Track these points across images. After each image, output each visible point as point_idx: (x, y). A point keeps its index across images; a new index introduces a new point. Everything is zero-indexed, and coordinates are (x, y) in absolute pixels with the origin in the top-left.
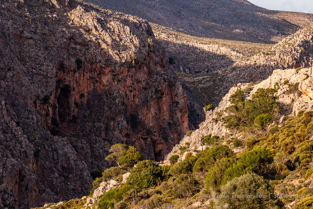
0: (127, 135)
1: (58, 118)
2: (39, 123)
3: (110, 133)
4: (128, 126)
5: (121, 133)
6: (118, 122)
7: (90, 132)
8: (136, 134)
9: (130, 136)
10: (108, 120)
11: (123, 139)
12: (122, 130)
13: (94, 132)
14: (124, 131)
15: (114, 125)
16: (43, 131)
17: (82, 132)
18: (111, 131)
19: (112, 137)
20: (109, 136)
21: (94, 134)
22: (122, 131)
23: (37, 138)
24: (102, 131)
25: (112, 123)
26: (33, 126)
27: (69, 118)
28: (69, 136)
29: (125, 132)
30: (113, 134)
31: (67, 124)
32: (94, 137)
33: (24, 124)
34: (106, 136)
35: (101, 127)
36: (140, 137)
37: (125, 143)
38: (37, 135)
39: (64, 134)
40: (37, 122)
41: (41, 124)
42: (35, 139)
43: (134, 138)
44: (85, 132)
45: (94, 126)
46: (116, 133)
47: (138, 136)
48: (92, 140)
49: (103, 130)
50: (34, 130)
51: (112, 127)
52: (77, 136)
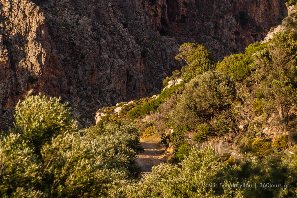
0: (237, 33)
1: (167, 18)
2: (147, 24)
3: (219, 31)
4: (237, 23)
5: (230, 30)
6: (227, 20)
7: (199, 31)
8: (245, 31)
9: (240, 34)
10: (217, 18)
11: (232, 36)
12: (231, 27)
13: (203, 30)
14: (233, 28)
15: (223, 23)
16: (151, 31)
17: (191, 31)
18: (220, 29)
19: (221, 35)
20: (218, 35)
21: (203, 33)
22: (232, 29)
23: (146, 39)
24: (211, 30)
25: (221, 22)
26: (141, 27)
27: (178, 18)
28: (179, 35)
29: (234, 30)
30: (222, 32)
31: (176, 24)
32: (203, 36)
33: (133, 25)
34: (215, 34)
35: (210, 26)
36: (249, 34)
37: (234, 40)
38: (146, 35)
39: (174, 34)
40: (146, 23)
41: (149, 24)
42: (144, 39)
43: (244, 35)
44: (195, 31)
45: (203, 25)
46: (226, 31)
47: (248, 33)
48: (201, 38)
49: (213, 28)
50: (143, 30)
51: (221, 25)
52: (187, 35)
